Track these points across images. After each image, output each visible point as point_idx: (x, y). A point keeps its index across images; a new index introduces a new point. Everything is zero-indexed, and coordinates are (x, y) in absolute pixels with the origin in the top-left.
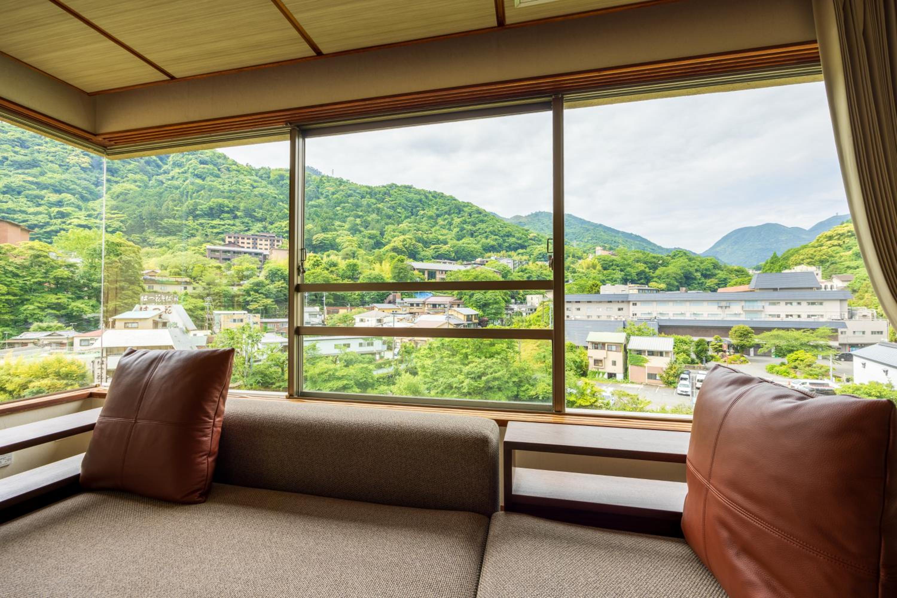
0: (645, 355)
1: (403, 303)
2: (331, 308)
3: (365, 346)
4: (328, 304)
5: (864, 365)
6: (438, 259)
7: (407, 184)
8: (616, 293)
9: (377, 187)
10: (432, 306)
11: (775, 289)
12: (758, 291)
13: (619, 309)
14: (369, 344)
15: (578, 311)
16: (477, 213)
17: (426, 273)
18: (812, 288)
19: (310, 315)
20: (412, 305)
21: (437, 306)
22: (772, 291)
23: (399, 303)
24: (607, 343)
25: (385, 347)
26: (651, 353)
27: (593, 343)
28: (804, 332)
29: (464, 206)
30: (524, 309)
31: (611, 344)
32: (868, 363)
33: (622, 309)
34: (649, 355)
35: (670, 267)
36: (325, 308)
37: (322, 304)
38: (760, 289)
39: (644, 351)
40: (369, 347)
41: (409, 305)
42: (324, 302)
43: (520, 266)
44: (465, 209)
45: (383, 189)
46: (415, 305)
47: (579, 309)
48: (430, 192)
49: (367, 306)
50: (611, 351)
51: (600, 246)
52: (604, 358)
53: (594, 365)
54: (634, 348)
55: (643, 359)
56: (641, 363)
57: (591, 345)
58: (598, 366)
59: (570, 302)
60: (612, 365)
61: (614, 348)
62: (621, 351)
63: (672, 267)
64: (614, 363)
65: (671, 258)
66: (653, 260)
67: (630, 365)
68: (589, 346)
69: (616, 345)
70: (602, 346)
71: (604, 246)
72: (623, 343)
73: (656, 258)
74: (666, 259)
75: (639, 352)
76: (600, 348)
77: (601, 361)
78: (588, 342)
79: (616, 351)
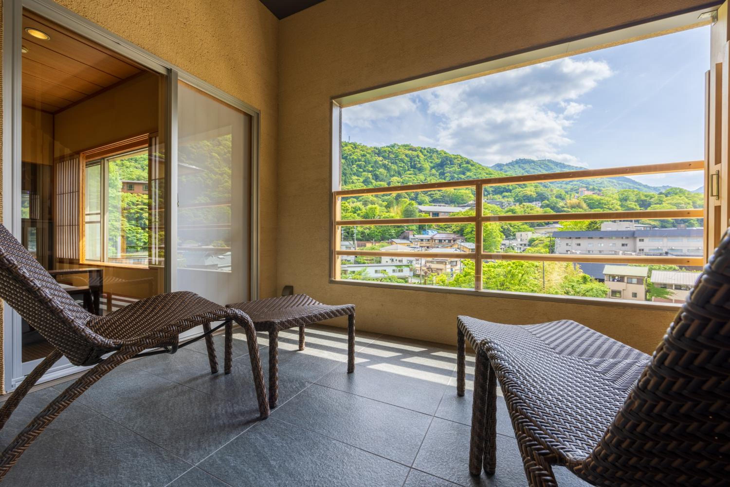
0: (672, 289)
1: (415, 239)
2: (360, 242)
3: (397, 272)
4: (358, 240)
6: (434, 203)
7: (406, 144)
8: (619, 230)
9: (383, 148)
10: (438, 241)
13: (623, 245)
14: (399, 271)
15: (578, 247)
16: (466, 163)
17: (431, 214)
19: (346, 247)
20: (422, 240)
21: (443, 241)
23: (411, 239)
24: (627, 276)
25: (412, 274)
26: (679, 287)
27: (610, 275)
29: (455, 159)
30: (515, 244)
31: (631, 277)
33: (627, 245)
34: (676, 289)
35: (664, 204)
36: (356, 242)
37: (353, 240)
39: (671, 286)
40: (399, 273)
41: (420, 240)
42: (355, 237)
43: (509, 207)
44: (455, 161)
45: (387, 148)
46: (424, 240)
47: (579, 245)
48: (425, 149)
49: (387, 241)
50: (632, 283)
51: (583, 187)
52: (623, 290)
53: (612, 296)
54: (656, 281)
55: (669, 292)
56: (666, 296)
57: (608, 278)
58: (616, 297)
59: (570, 238)
60: (633, 297)
61: (635, 281)
62: (642, 284)
63: (666, 204)
64: (635, 295)
65: (664, 196)
66: (643, 198)
67: (653, 297)
68: (606, 278)
69: (637, 279)
70: (621, 279)
71: (586, 187)
72: (644, 277)
73: (646, 196)
74: (658, 197)
75: (665, 286)
76: (618, 281)
77: (620, 292)
78: (605, 274)
79: (637, 284)
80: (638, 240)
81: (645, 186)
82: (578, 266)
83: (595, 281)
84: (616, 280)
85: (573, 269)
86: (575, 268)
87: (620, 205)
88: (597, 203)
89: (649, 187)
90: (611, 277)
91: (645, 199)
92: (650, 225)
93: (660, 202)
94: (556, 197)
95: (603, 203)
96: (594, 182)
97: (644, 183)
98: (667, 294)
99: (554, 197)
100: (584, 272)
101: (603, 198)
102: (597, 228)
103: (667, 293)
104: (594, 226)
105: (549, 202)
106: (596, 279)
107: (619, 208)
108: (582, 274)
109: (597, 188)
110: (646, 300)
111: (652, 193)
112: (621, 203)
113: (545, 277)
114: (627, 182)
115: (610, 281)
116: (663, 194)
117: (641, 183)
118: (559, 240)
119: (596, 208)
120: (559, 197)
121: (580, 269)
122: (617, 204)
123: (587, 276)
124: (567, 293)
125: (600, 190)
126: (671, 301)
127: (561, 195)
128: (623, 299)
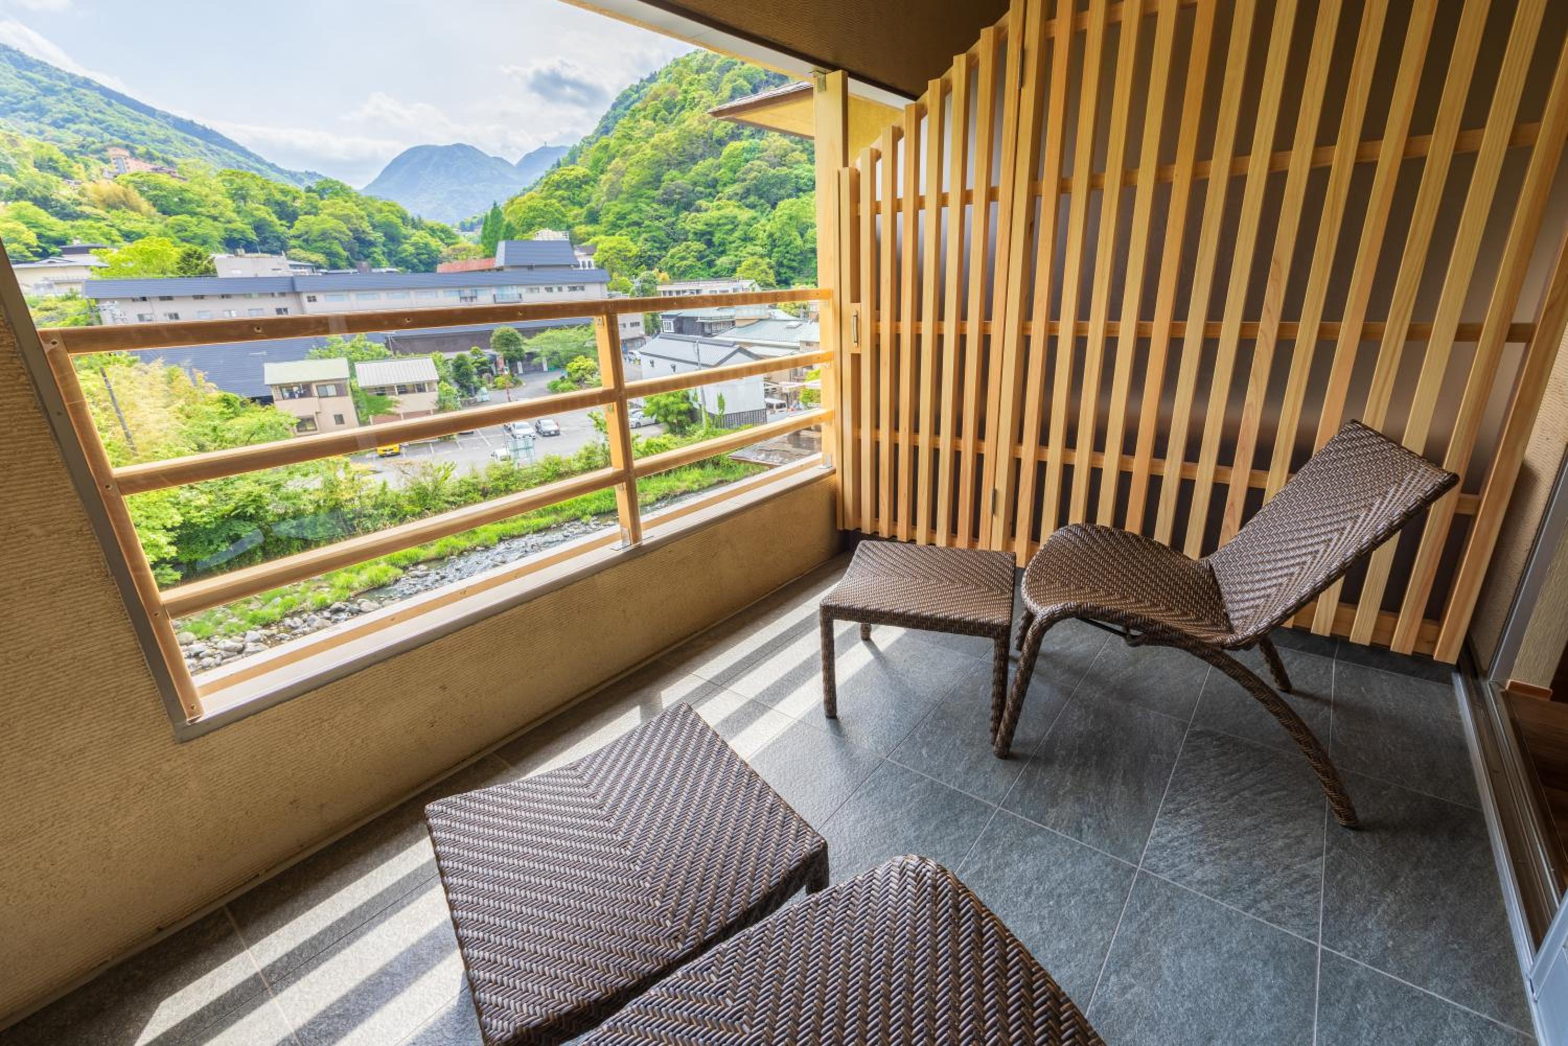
0: (394, 394)
5: (652, 363)
8: (260, 276)
11: (530, 267)
12: (510, 270)
18: (569, 266)
22: (526, 269)
24: (315, 382)
26: (403, 390)
27: (281, 387)
28: (579, 329)
31: (323, 384)
32: (655, 360)
33: (286, 310)
34: (400, 393)
35: (323, 216)
38: (513, 267)
39: (391, 388)
50: (327, 396)
51: (118, 146)
52: (317, 413)
53: (299, 431)
54: (368, 385)
55: (391, 402)
56: (389, 409)
57: (279, 392)
58: (306, 430)
59: (144, 299)
60: (337, 423)
61: (332, 390)
62: (347, 395)
63: (326, 217)
64: (340, 419)
65: (318, 197)
66: (279, 197)
67: (371, 417)
68: (275, 394)
69: (335, 385)
70: (305, 390)
71: (127, 147)
72: (346, 379)
73: (283, 192)
74: (307, 198)
75: (382, 391)
76: (301, 396)
77: (311, 420)
78: (271, 385)
79: (337, 396)
80: (304, 298)
81: (272, 166)
82: (201, 374)
83: (253, 404)
84: (297, 396)
85: (191, 384)
86: (194, 381)
87: (234, 211)
88: (176, 199)
89: (281, 171)
90: (284, 390)
91: (284, 199)
92: (309, 261)
93: (314, 210)
94: (39, 166)
95: (191, 201)
96: (143, 134)
97: (269, 160)
98: (390, 406)
99: (29, 163)
100: (221, 387)
101: (185, 184)
102: (207, 270)
103: (390, 404)
104: (197, 265)
105: (18, 180)
106: (254, 400)
107: (234, 216)
108: (216, 394)
109: (160, 155)
110: (363, 423)
111: (292, 186)
112: (234, 205)
113: (127, 420)
114: (230, 150)
115: (284, 398)
116: (314, 191)
117: (261, 158)
118: (117, 307)
119: (177, 214)
120: (46, 165)
121: (207, 381)
122: (226, 206)
123: (231, 395)
124: (201, 448)
125: (170, 163)
126: (397, 416)
127: (51, 160)
128: (322, 432)
